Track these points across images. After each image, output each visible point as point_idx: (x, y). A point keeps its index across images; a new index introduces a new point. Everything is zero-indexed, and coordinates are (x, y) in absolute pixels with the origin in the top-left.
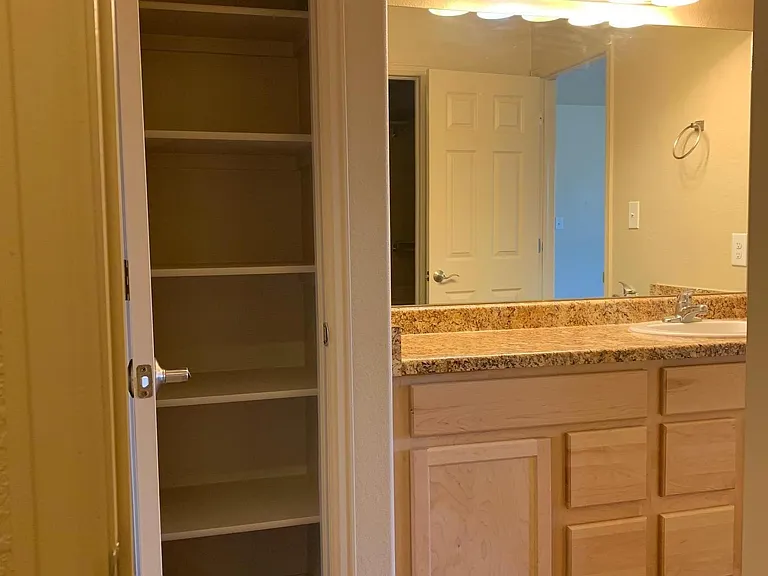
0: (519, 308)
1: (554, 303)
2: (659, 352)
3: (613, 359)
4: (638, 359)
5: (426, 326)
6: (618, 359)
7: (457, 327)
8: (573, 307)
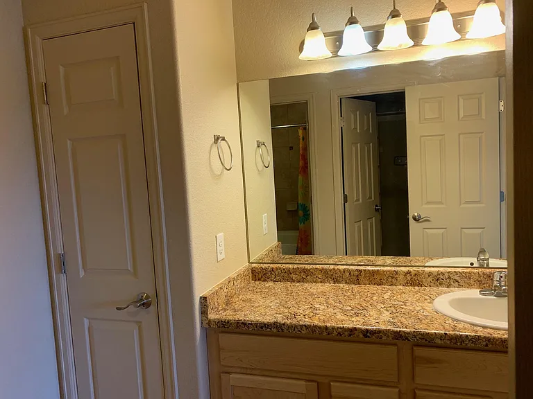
0: (365, 271)
1: (393, 269)
2: (403, 334)
3: (361, 336)
4: (384, 338)
5: (298, 278)
6: (365, 336)
7: (319, 280)
8: (409, 273)
